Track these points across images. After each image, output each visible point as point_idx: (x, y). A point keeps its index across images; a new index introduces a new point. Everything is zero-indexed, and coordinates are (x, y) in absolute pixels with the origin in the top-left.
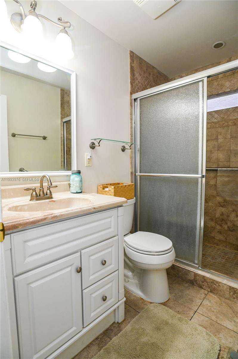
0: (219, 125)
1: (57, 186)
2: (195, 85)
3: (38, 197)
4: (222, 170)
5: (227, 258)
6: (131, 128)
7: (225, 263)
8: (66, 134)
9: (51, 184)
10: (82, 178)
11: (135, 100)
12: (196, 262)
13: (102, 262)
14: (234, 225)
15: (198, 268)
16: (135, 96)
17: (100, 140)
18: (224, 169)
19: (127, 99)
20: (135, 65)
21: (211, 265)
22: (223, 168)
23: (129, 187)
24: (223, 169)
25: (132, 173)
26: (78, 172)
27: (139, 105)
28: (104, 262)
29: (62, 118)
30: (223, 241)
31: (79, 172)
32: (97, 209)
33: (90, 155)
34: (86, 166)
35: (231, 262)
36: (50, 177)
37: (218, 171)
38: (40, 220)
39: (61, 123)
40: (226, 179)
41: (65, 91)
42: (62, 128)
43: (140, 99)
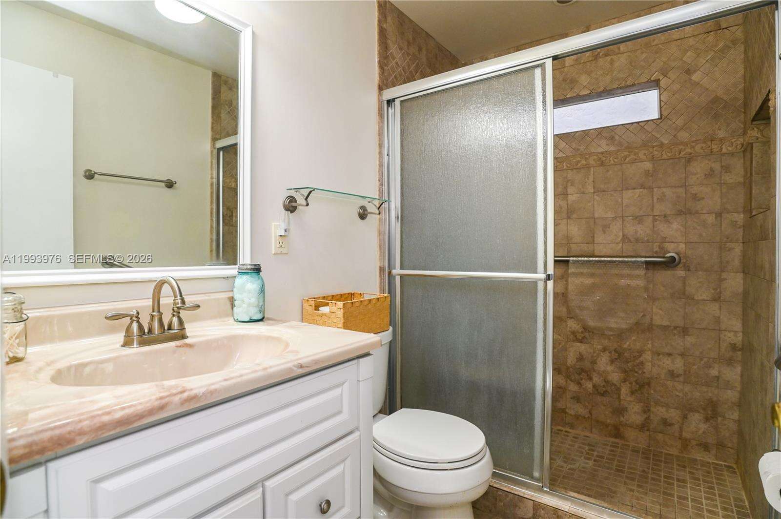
0: (568, 165)
1: (199, 306)
2: (525, 75)
3: (146, 337)
4: (578, 261)
5: (597, 456)
6: (381, 165)
7: (595, 470)
8: (223, 178)
9: (183, 302)
10: (263, 285)
11: (390, 102)
12: (536, 474)
13: (320, 505)
14: (607, 382)
15: (540, 490)
16: (388, 94)
17: (309, 190)
18: (583, 259)
19: (371, 99)
20: (389, 26)
21: (564, 477)
22: (581, 257)
23: (378, 304)
24: (580, 259)
25: (382, 269)
26: (253, 269)
27: (399, 117)
28: (325, 506)
29: (214, 140)
30: (584, 418)
31: (257, 270)
32: (307, 367)
33: (283, 226)
34: (274, 254)
35: (606, 465)
36: (178, 282)
37: (570, 264)
38: (145, 411)
39: (212, 152)
40: (588, 281)
41: (223, 78)
42: (215, 161)
43: (401, 102)
